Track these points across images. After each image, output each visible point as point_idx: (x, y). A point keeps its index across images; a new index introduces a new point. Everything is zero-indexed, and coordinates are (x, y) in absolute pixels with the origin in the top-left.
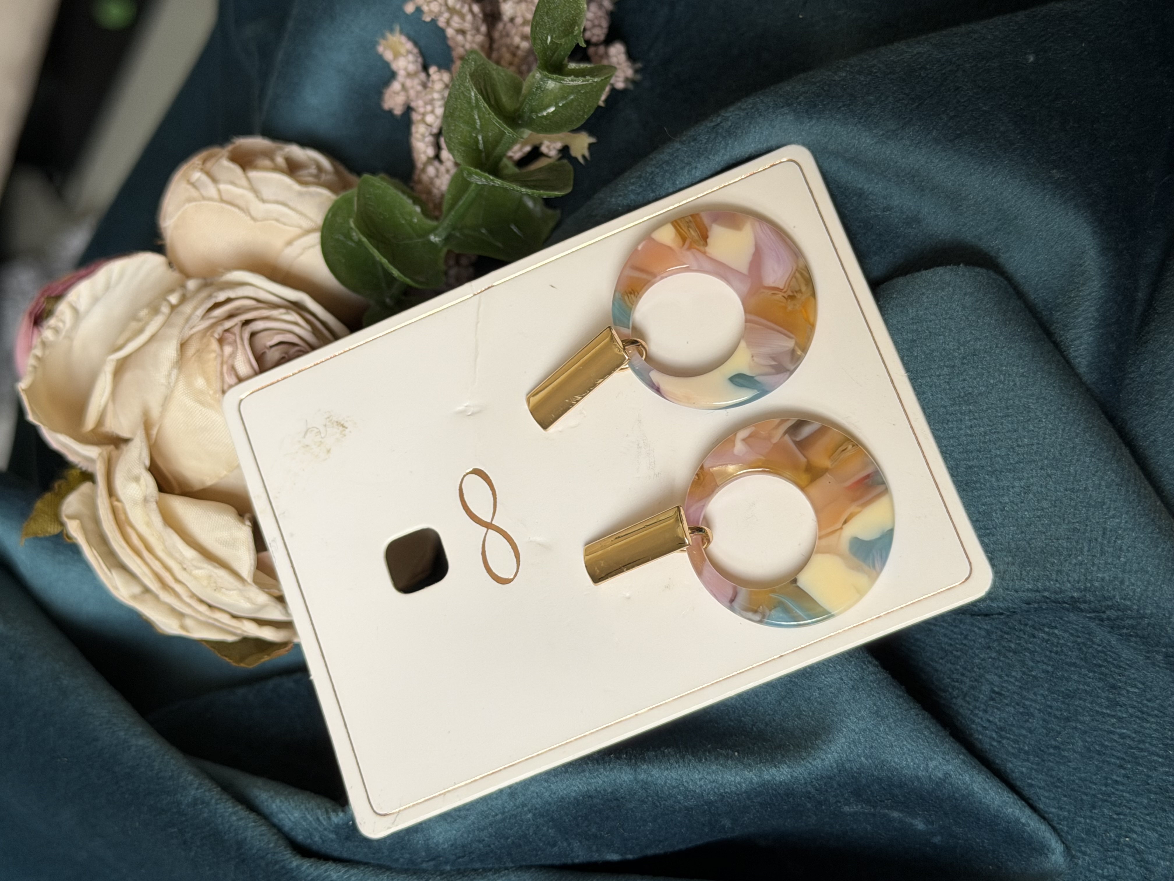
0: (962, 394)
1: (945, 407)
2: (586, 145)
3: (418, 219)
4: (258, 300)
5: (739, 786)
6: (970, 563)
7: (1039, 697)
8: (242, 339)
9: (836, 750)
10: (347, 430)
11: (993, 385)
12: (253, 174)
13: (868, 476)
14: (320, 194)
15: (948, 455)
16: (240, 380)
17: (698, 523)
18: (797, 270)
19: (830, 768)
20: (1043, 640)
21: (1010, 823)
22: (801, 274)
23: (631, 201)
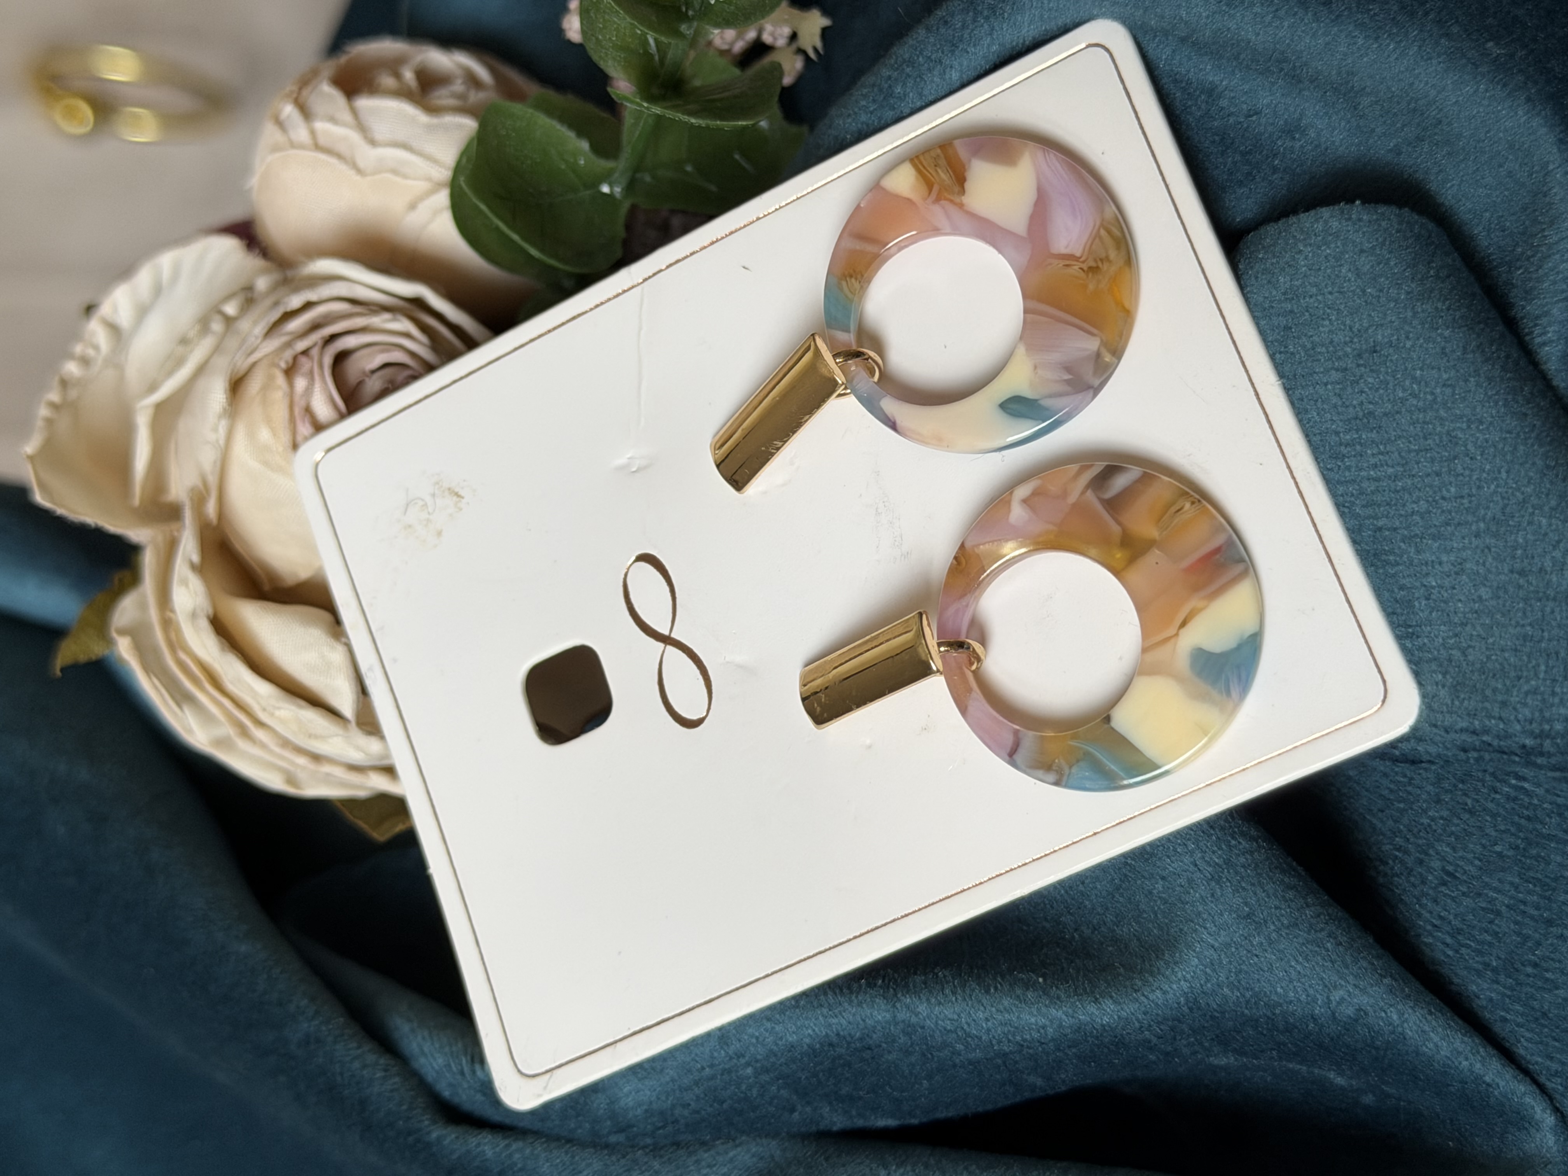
0: (1361, 414)
1: (1337, 433)
2: (817, 31)
3: (585, 160)
4: (353, 301)
5: (1042, 1031)
6: (1384, 681)
7: (1507, 887)
8: (321, 366)
9: (1184, 977)
10: (464, 501)
11: (1403, 401)
12: (364, 103)
13: (1218, 550)
14: (460, 126)
15: (1346, 510)
16: (319, 427)
17: (959, 634)
18: (1102, 225)
19: (1176, 1005)
20: (1508, 798)
21: (1466, 1083)
22: (1109, 232)
23: (862, 123)
